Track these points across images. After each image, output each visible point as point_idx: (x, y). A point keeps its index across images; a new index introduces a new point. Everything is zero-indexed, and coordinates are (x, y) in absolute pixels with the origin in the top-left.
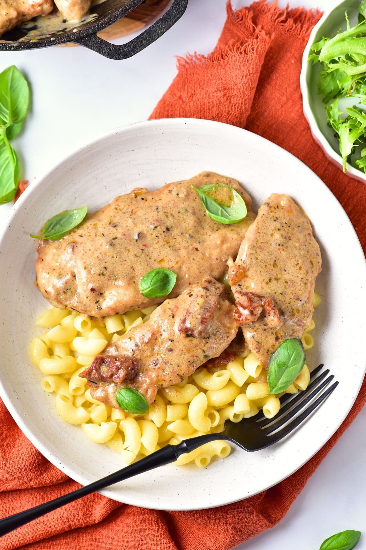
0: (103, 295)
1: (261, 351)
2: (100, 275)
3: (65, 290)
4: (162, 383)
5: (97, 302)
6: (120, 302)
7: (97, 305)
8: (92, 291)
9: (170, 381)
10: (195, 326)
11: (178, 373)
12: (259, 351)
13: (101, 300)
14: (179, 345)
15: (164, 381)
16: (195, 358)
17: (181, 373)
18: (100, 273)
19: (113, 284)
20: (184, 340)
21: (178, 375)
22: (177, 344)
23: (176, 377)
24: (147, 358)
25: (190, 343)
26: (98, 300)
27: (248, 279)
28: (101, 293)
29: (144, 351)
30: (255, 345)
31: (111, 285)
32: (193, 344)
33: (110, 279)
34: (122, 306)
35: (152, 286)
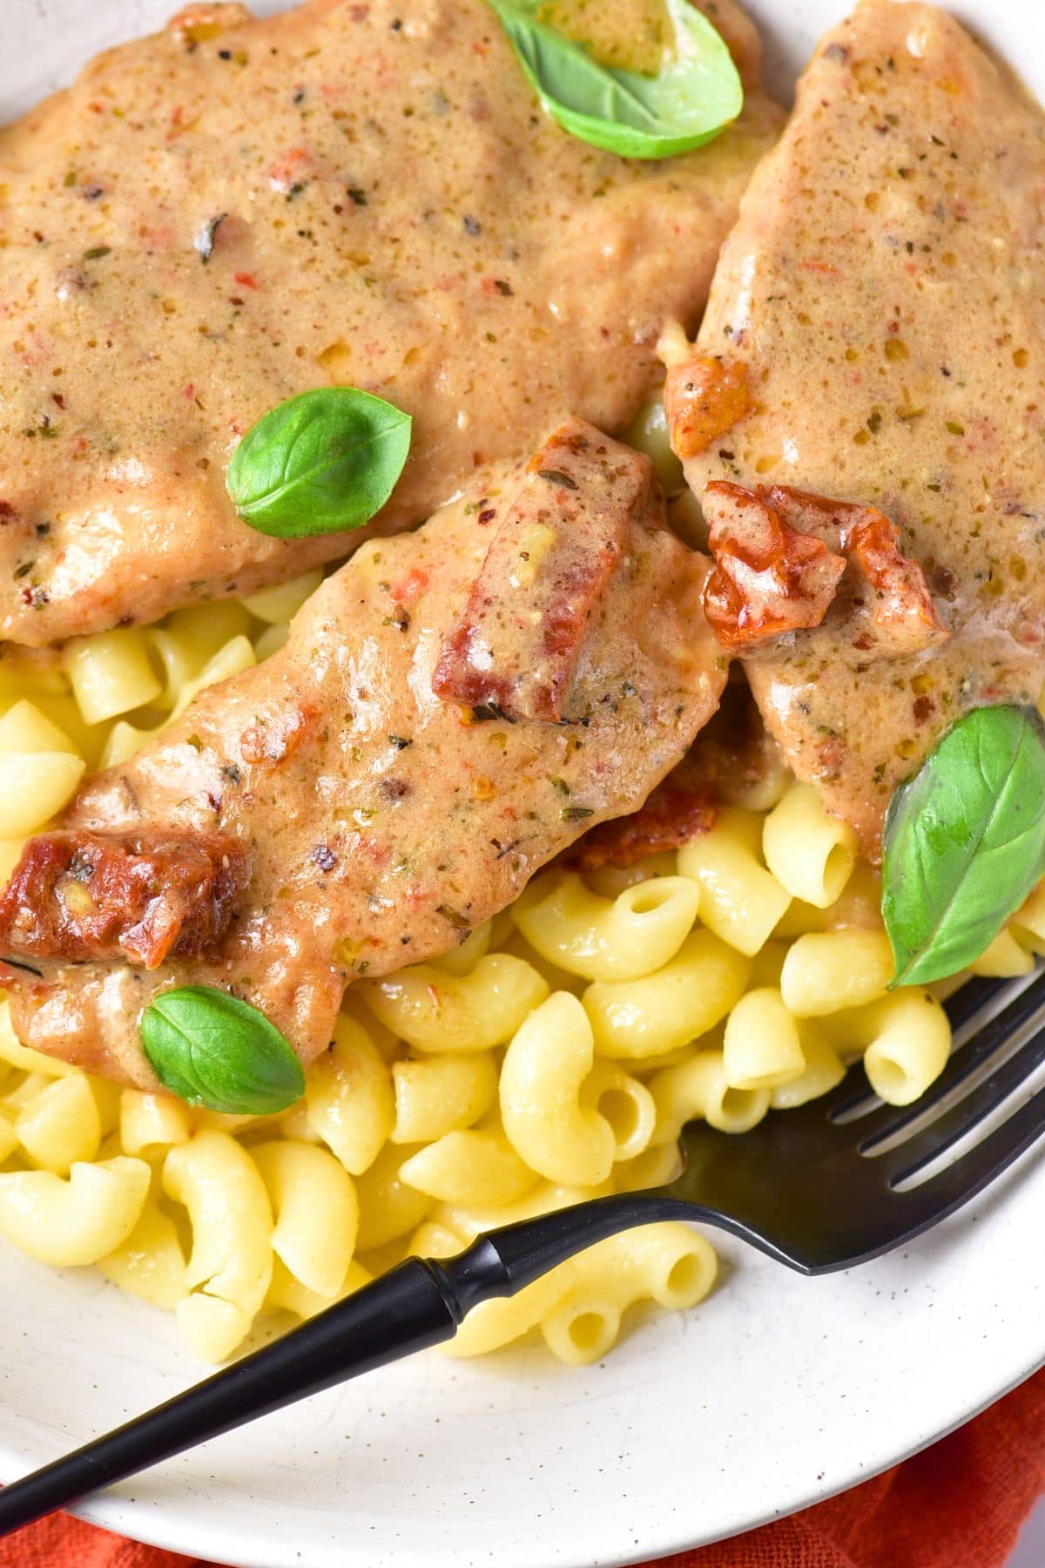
0: (52, 534)
1: (844, 776)
2: (31, 434)
4: (366, 953)
5: (23, 571)
6: (137, 565)
7: (26, 582)
9: (405, 941)
10: (517, 666)
11: (440, 902)
12: (837, 776)
13: (43, 559)
14: (441, 762)
15: (375, 942)
16: (524, 823)
17: (457, 903)
18: (34, 427)
19: (100, 475)
20: (464, 736)
21: (440, 910)
22: (430, 757)
23: (434, 922)
24: (283, 836)
25: (496, 748)
26: (26, 560)
27: (763, 422)
28: (43, 522)
29: (267, 801)
30: (816, 747)
31: (89, 480)
32: (511, 755)
33: (81, 452)
34: (146, 582)
35: (291, 478)
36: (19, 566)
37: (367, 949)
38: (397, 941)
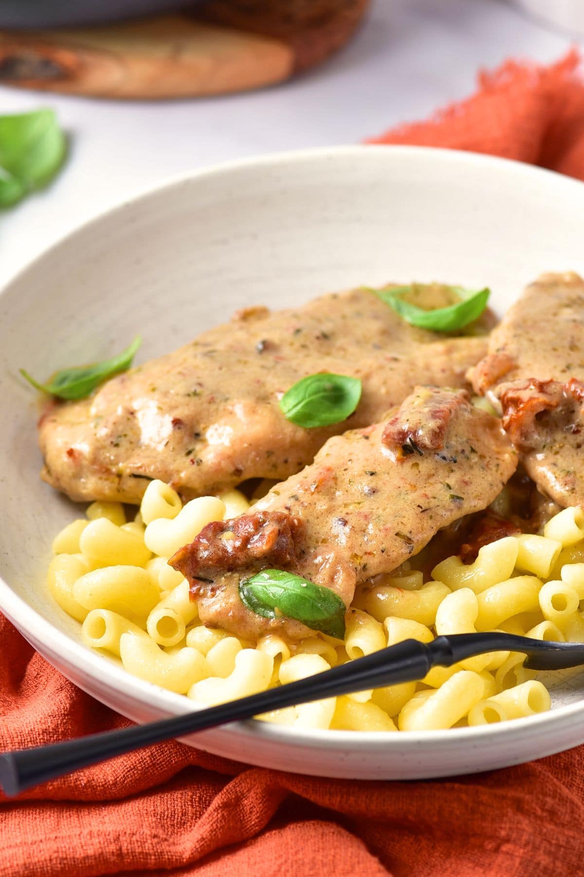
0: (201, 438)
1: (577, 489)
2: (189, 395)
3: (115, 441)
4: (365, 559)
5: (189, 453)
6: (242, 440)
7: (191, 457)
8: (177, 427)
9: (383, 552)
10: (420, 423)
11: (397, 530)
12: (573, 489)
13: (198, 447)
14: (390, 478)
15: (370, 554)
16: (432, 500)
17: (405, 532)
18: (190, 393)
19: (221, 408)
20: (400, 467)
21: (397, 534)
22: (386, 477)
23: (396, 540)
24: (321, 519)
25: (415, 471)
26: (190, 448)
27: (519, 372)
28: (197, 431)
29: (312, 504)
30: (562, 478)
31: (217, 410)
32: (422, 473)
33: (212, 401)
34: (247, 448)
35: (309, 396)
36: (188, 451)
37: (365, 557)
38: (380, 552)
